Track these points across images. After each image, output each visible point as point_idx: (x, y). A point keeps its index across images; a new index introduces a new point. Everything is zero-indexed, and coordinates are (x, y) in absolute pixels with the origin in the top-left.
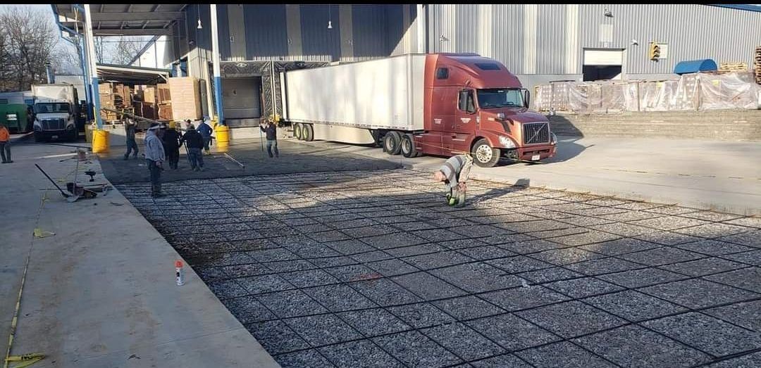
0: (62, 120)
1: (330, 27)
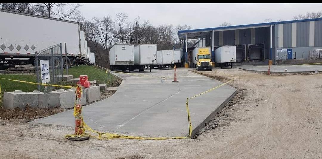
1: (245, 36)
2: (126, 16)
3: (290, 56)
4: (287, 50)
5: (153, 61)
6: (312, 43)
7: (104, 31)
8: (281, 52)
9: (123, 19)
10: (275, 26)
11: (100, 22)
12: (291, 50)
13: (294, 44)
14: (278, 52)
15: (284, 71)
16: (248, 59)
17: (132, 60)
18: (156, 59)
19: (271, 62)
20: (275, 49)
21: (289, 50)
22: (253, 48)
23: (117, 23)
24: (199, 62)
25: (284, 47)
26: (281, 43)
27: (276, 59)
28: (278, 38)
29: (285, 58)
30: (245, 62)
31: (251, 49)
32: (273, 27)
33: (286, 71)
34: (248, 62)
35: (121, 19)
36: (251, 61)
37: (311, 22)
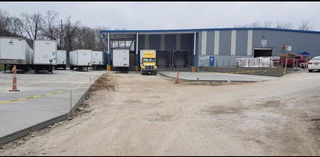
1: (170, 41)
2: (57, 14)
3: (212, 63)
4: (210, 57)
5: (51, 61)
6: (233, 51)
7: (34, 29)
8: (203, 59)
9: (53, 17)
10: (198, 33)
11: (29, 19)
12: (213, 58)
13: (216, 51)
14: (201, 59)
15: (196, 79)
16: (173, 65)
17: (23, 58)
18: (55, 59)
19: (193, 68)
20: (198, 55)
21: (212, 57)
22: (177, 53)
23: (47, 20)
24: (144, 66)
25: (207, 54)
26: (204, 50)
27: (199, 66)
28: (201, 45)
29: (207, 65)
30: (169, 67)
31: (176, 55)
33: (198, 79)
34: (173, 68)
35: (51, 17)
36: (175, 66)
37: (233, 31)
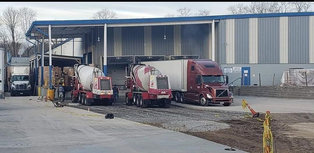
0: (25, 84)
1: (165, 39)
3: (247, 80)
4: (242, 68)
6: (284, 58)
8: (230, 71)
10: (219, 22)
13: (253, 58)
14: (225, 72)
21: (246, 69)
25: (237, 63)
28: (225, 45)
29: (239, 83)
32: (216, 24)
